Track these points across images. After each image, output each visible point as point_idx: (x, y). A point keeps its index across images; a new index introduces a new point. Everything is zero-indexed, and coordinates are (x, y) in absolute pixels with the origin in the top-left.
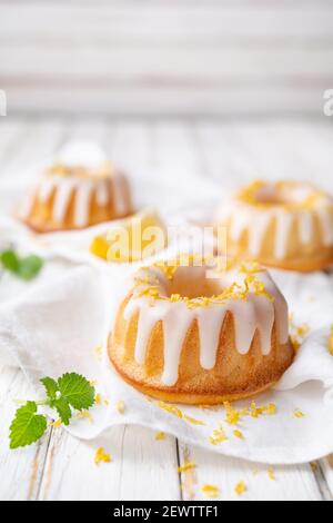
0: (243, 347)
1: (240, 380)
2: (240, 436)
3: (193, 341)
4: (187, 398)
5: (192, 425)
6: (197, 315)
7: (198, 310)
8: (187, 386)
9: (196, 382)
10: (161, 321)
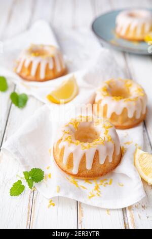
0: (102, 162)
1: (100, 172)
2: (99, 195)
3: (84, 161)
4: (81, 178)
5: (83, 189)
6: (85, 152)
7: (86, 150)
8: (81, 174)
9: (85, 173)
10: (72, 153)
